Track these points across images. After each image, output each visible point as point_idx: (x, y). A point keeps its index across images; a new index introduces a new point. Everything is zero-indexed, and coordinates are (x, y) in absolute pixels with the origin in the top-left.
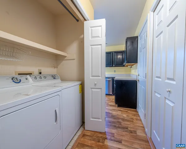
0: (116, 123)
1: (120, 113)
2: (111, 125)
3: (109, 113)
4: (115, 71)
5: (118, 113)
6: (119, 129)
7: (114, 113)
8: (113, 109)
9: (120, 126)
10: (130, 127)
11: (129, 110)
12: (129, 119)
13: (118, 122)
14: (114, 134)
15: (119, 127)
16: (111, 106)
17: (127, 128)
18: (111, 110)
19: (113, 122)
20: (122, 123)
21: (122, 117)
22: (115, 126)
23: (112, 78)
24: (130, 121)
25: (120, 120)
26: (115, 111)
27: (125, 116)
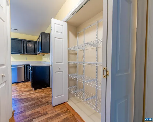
0: (37, 103)
1: (39, 94)
2: (34, 106)
3: (28, 98)
4: (26, 59)
5: (37, 95)
6: (42, 106)
7: (33, 96)
8: (30, 93)
9: (42, 103)
10: (49, 101)
11: (45, 89)
12: (47, 95)
13: (39, 101)
14: (39, 111)
15: (42, 105)
16: (27, 91)
17: (48, 102)
18: (29, 95)
19: (35, 103)
20: (43, 101)
21: (41, 96)
22: (38, 105)
23: (25, 65)
24: (48, 96)
25: (41, 99)
26: (34, 94)
27: (43, 94)
